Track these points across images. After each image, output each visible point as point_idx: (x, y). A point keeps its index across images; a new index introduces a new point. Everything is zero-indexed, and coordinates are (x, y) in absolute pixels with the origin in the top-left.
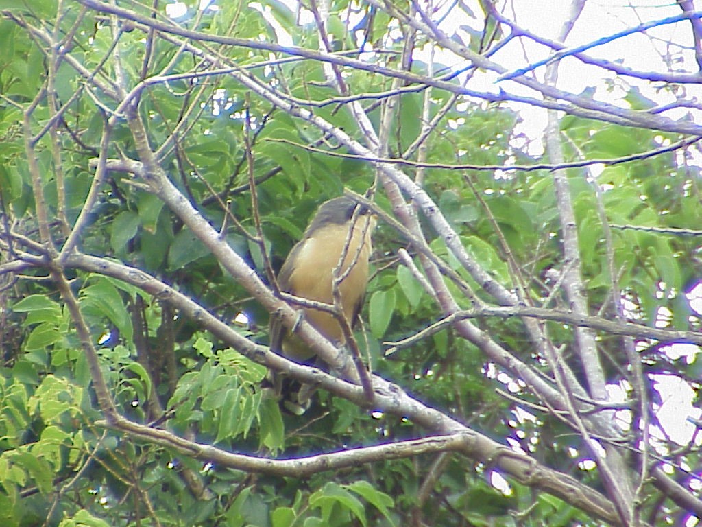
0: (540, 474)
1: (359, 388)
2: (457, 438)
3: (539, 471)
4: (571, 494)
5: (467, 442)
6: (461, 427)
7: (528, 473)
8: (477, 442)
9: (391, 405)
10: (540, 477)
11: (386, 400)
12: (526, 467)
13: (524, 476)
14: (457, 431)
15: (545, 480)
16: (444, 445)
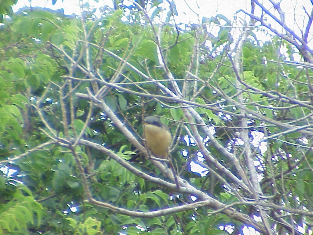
0: (237, 215)
1: (175, 185)
2: (207, 201)
3: (236, 214)
4: (247, 222)
5: (211, 203)
6: (209, 197)
7: (232, 214)
8: (215, 203)
9: (185, 190)
10: (237, 216)
11: (183, 189)
12: (231, 212)
13: (231, 215)
14: (207, 199)
15: (239, 217)
16: (204, 205)
